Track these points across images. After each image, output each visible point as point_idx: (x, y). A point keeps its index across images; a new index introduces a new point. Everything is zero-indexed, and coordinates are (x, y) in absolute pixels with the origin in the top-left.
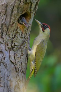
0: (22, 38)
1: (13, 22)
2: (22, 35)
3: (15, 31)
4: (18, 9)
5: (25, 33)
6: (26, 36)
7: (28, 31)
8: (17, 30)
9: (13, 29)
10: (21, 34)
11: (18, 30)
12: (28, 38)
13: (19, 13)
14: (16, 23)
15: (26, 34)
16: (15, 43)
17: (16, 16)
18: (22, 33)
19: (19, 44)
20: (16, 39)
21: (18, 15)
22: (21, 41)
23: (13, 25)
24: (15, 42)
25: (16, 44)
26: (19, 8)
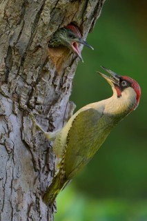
0: (55, 86)
1: (38, 44)
2: (55, 78)
3: (39, 68)
4: (53, 13)
5: (64, 74)
6: (65, 82)
7: (71, 70)
8: (46, 66)
9: (36, 63)
10: (53, 75)
11: (48, 65)
12: (68, 88)
13: (53, 23)
14: (43, 47)
15: (66, 77)
16: (36, 98)
17: (46, 29)
18: (56, 74)
19: (46, 101)
20: (39, 87)
21: (51, 29)
22: (51, 94)
23: (37, 53)
24: (37, 95)
25: (40, 100)
26: (55, 10)
